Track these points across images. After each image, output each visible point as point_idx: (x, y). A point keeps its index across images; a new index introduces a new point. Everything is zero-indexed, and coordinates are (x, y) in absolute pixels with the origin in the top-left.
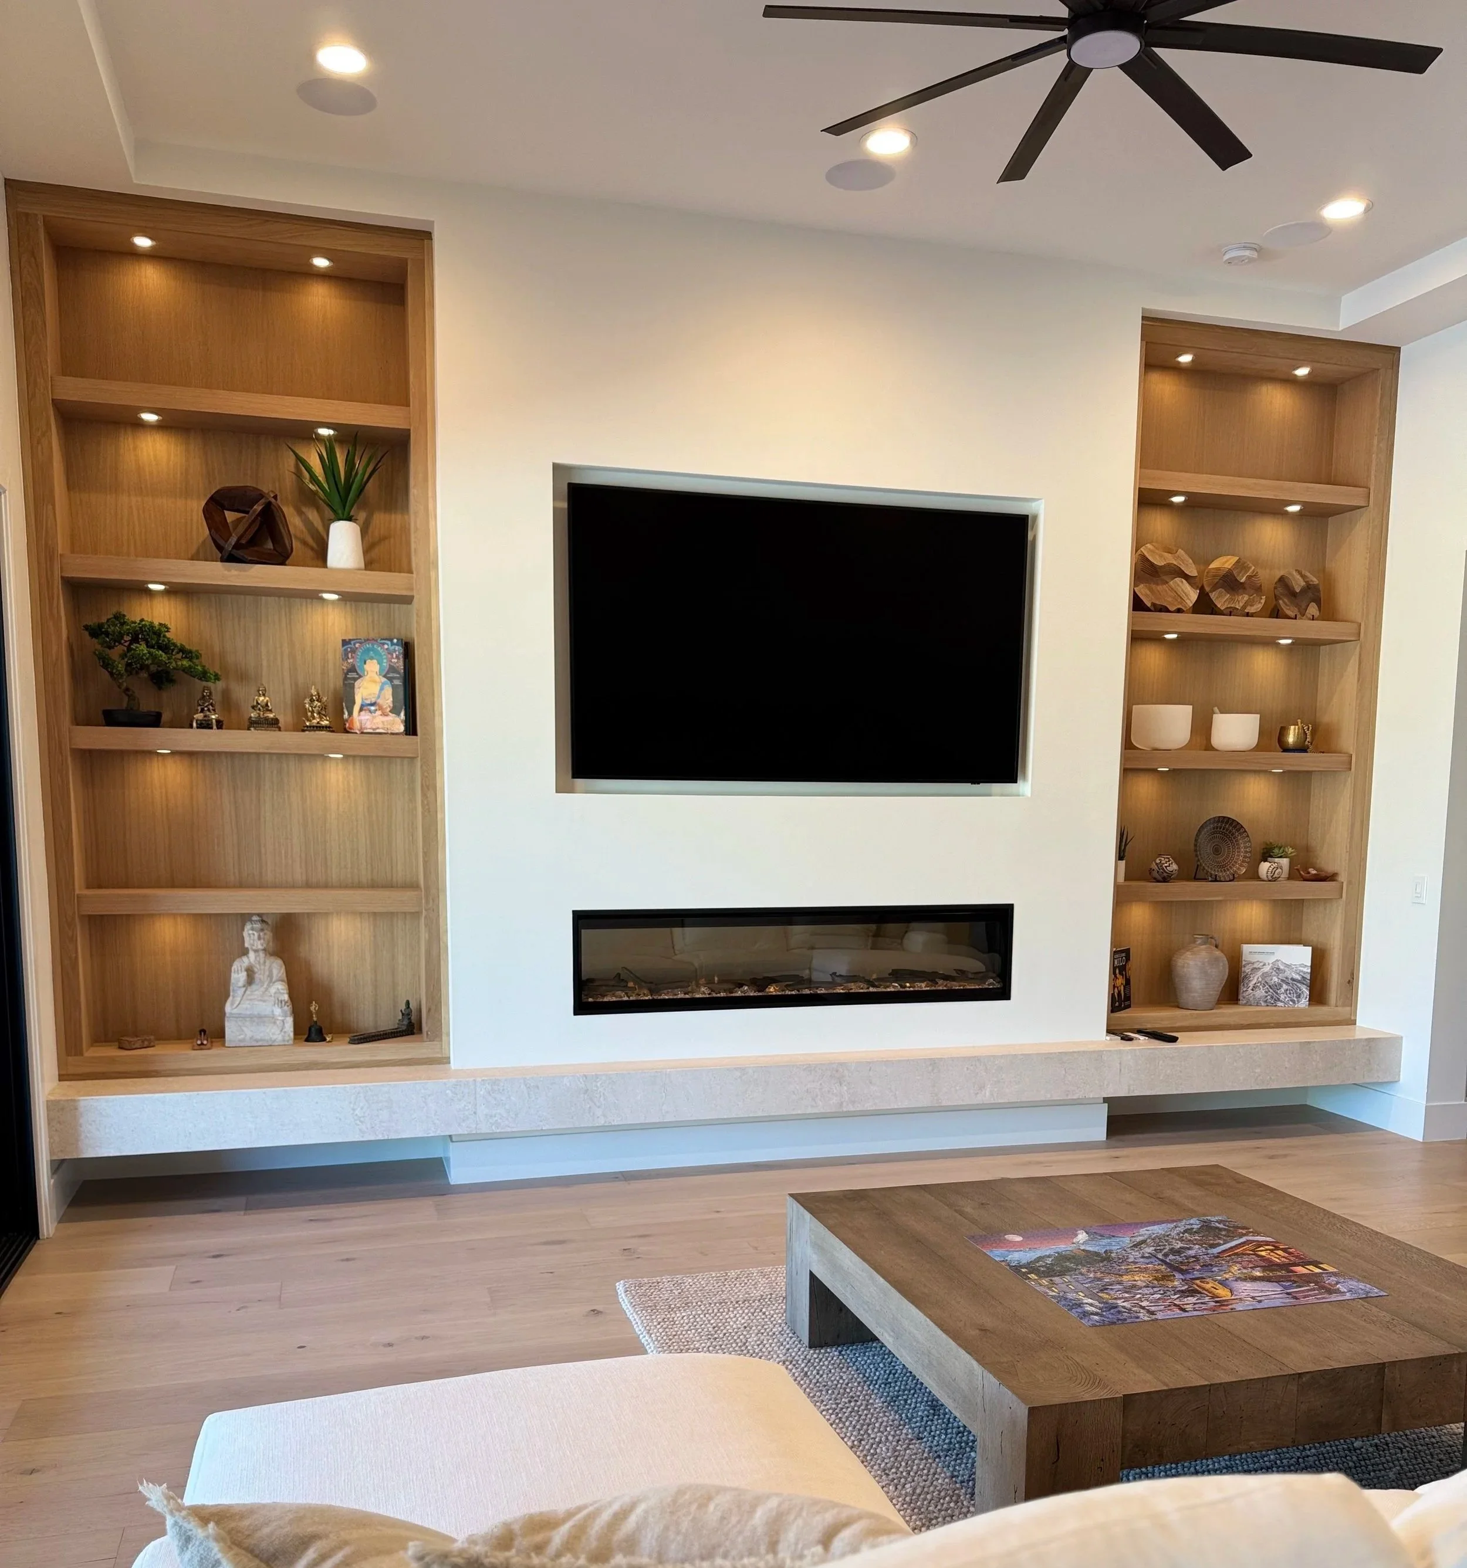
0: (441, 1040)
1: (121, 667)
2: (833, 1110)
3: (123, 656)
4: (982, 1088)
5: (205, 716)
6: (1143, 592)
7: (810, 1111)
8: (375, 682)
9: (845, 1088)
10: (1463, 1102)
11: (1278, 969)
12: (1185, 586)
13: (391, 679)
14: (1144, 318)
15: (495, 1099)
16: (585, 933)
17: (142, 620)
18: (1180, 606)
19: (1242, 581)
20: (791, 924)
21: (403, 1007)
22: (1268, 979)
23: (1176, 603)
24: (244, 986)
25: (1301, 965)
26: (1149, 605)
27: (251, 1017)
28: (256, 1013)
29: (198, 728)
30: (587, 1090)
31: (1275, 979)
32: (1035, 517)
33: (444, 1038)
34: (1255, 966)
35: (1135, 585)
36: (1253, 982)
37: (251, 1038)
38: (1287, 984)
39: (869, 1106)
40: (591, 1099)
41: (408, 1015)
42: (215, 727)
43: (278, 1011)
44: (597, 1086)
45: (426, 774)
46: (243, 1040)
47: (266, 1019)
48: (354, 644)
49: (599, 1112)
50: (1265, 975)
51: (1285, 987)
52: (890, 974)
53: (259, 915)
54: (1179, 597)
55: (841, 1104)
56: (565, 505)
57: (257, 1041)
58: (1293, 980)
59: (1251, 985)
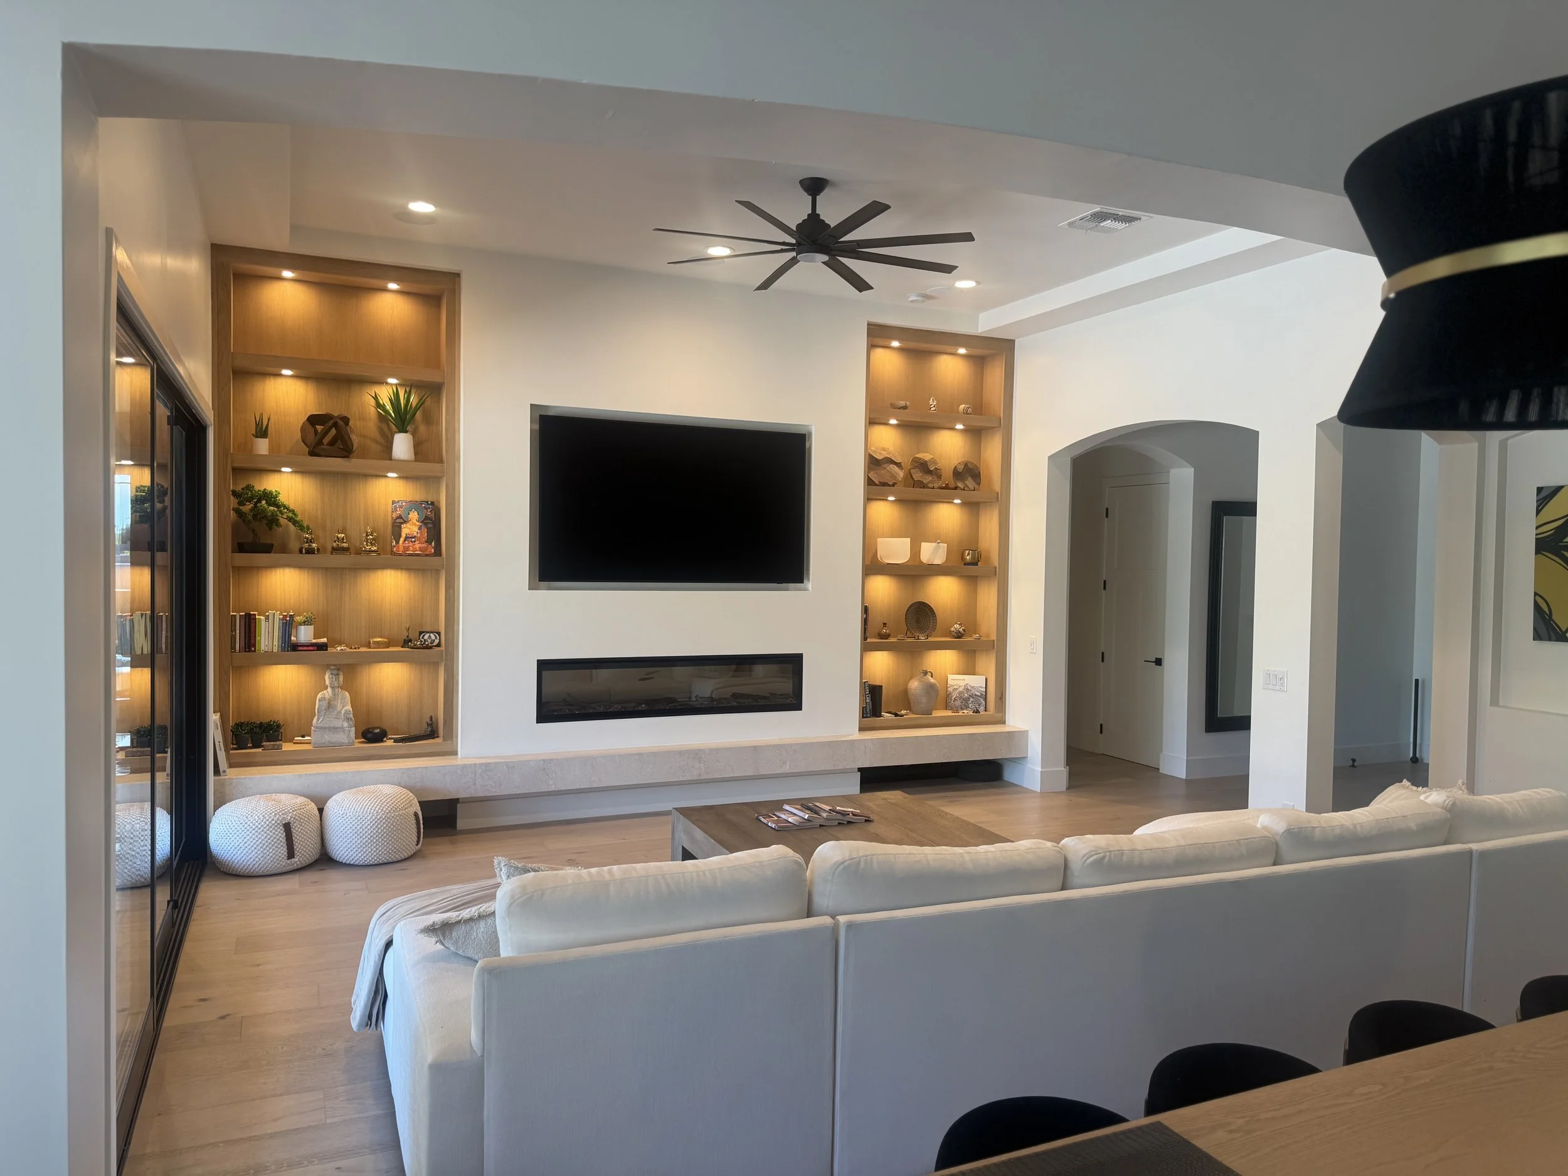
0: (452, 740)
1: (250, 517)
2: (696, 778)
3: (251, 510)
4: (784, 763)
5: (309, 546)
6: (872, 475)
7: (681, 779)
8: (415, 525)
9: (702, 765)
10: (1063, 769)
11: (968, 689)
12: (896, 468)
13: (426, 524)
14: (868, 324)
15: (488, 775)
16: (544, 673)
17: (265, 489)
18: (894, 481)
19: (931, 469)
20: (675, 666)
21: (428, 720)
22: (962, 695)
23: (892, 479)
24: (325, 709)
25: (980, 687)
26: (877, 483)
27: (330, 729)
28: (332, 726)
29: (306, 553)
30: (544, 769)
31: (966, 695)
32: (810, 434)
33: (454, 739)
34: (955, 687)
35: (868, 473)
36: (954, 697)
37: (329, 742)
38: (973, 698)
39: (717, 775)
40: (547, 774)
41: (431, 724)
42: (316, 553)
43: (346, 724)
44: (550, 766)
45: (449, 579)
46: (324, 743)
47: (338, 730)
48: (402, 503)
49: (551, 782)
50: (960, 693)
51: (972, 699)
52: (731, 696)
53: (335, 665)
54: (893, 476)
55: (700, 775)
56: (537, 427)
57: (332, 743)
58: (975, 695)
59: (953, 698)
